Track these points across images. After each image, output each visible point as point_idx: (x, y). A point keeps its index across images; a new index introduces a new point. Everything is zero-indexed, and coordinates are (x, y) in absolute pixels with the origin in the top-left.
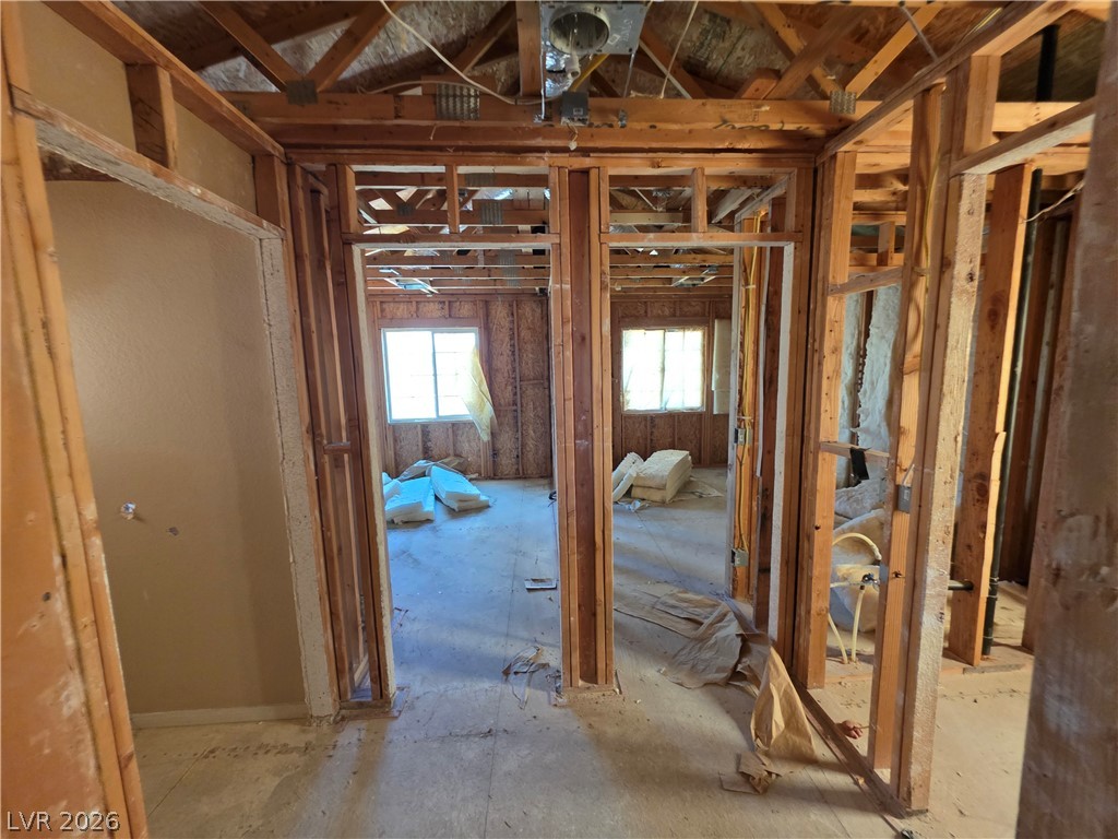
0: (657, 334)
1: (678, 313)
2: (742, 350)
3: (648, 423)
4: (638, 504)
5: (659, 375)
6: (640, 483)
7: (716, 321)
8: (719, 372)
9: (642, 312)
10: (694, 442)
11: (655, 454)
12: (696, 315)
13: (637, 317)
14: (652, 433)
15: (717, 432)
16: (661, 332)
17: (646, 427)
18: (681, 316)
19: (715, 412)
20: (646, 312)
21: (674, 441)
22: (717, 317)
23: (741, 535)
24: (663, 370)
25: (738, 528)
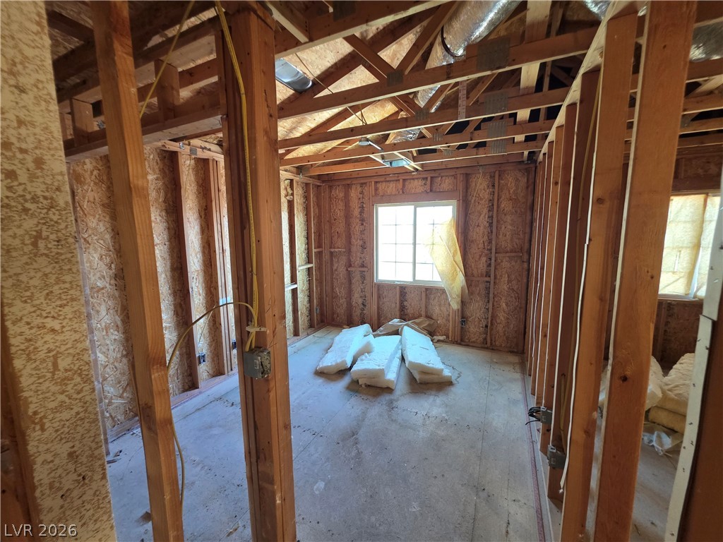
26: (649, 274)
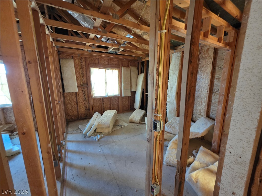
0: (103, 70)
1: (110, 64)
2: (158, 74)
3: (102, 101)
4: (99, 136)
5: (105, 84)
6: (99, 127)
7: (122, 67)
8: (124, 83)
9: (97, 62)
10: (117, 106)
11: (105, 113)
12: (115, 65)
13: (96, 64)
14: (103, 104)
15: (123, 102)
16: (104, 70)
17: (101, 102)
18: (111, 65)
19: (123, 96)
20: (99, 62)
21: (111, 106)
22: (122, 66)
23: (155, 177)
24: (106, 83)
25: (154, 174)
26: (21, 91)
